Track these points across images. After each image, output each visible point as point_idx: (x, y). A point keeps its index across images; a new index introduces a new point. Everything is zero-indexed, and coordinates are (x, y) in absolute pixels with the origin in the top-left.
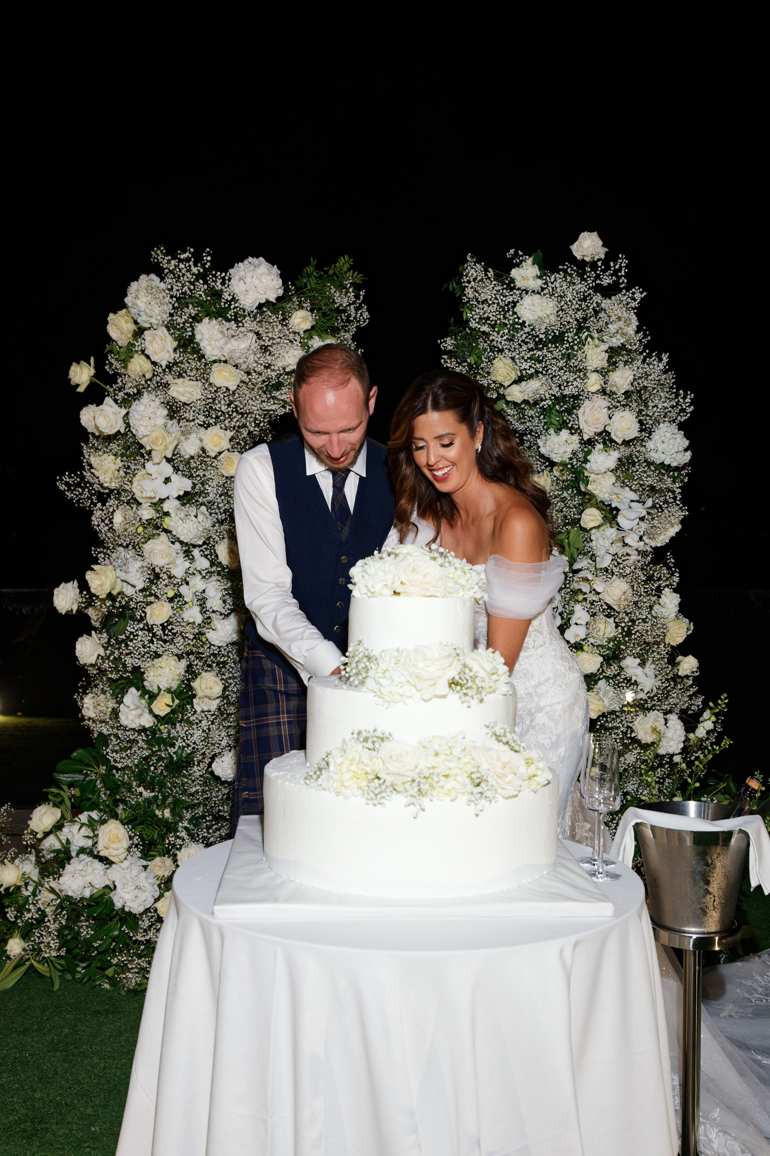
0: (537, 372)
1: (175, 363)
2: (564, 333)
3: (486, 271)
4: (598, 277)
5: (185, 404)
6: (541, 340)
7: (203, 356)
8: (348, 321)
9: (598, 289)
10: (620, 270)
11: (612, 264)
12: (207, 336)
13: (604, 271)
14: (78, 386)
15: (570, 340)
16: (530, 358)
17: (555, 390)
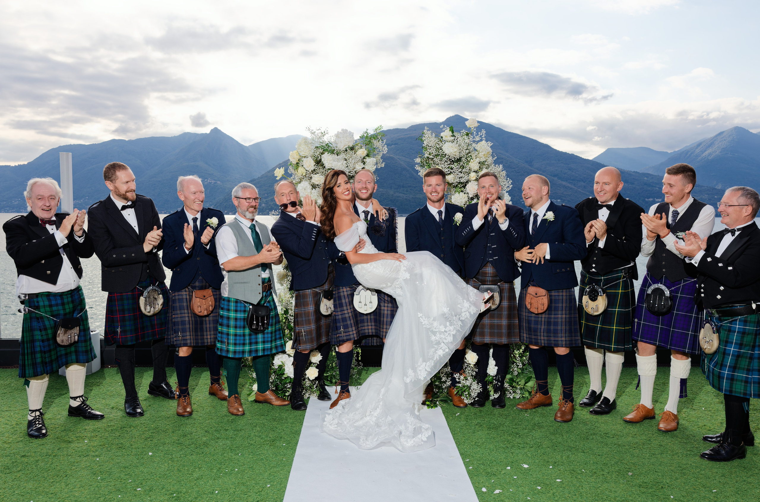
0: (451, 172)
1: (314, 170)
2: (462, 158)
3: (432, 134)
4: (474, 137)
5: (318, 185)
6: (452, 161)
7: (325, 167)
8: (379, 151)
9: (474, 142)
10: (482, 135)
11: (479, 133)
12: (326, 159)
13: (476, 135)
14: (277, 177)
15: (464, 160)
16: (448, 168)
17: (458, 180)
